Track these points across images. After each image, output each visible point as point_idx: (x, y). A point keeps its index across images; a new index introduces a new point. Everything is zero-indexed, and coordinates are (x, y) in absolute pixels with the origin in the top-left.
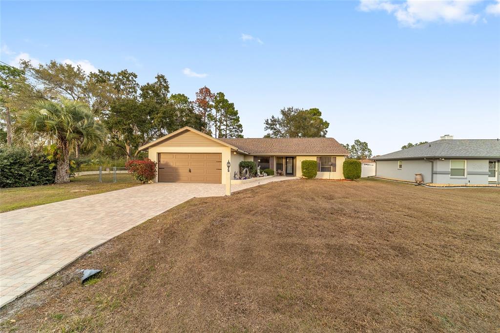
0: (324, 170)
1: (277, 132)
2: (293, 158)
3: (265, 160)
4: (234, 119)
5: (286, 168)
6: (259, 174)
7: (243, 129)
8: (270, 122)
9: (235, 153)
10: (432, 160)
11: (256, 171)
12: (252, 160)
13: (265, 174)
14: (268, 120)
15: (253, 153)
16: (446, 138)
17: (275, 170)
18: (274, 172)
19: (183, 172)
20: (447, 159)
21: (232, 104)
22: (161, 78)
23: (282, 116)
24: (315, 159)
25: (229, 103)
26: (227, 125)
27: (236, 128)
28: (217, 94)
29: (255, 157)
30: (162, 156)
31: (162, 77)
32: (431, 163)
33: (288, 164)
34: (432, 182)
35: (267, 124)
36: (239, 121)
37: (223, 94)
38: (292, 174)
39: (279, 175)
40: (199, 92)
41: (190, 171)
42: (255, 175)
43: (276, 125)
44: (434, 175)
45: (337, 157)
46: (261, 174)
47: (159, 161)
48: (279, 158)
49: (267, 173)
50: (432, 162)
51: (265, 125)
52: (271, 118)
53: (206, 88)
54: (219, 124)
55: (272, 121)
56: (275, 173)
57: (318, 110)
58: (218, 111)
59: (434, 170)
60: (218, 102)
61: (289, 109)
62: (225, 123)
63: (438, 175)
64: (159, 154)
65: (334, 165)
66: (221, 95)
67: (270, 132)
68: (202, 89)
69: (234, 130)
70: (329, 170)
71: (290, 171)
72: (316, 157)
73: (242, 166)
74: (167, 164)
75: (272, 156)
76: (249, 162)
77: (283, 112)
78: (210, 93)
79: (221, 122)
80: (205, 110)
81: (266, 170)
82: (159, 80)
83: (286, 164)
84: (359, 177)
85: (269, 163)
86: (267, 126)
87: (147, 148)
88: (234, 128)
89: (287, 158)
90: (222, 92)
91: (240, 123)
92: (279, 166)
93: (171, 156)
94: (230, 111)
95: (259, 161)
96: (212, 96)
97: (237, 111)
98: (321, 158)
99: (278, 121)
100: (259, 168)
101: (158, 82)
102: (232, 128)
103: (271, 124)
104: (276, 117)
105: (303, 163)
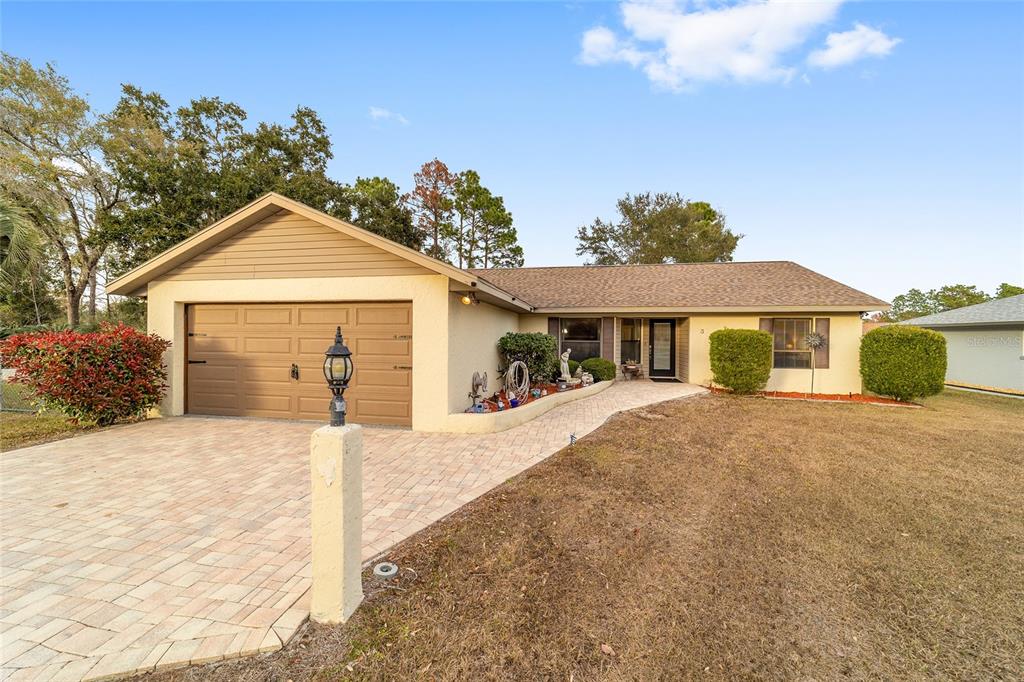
0: (785, 361)
1: (608, 260)
2: (675, 322)
3: (583, 330)
4: (504, 235)
5: (652, 355)
6: (566, 375)
7: (523, 257)
8: (590, 233)
9: (467, 300)
11: (557, 366)
12: (541, 329)
13: (587, 377)
14: (584, 229)
15: (547, 307)
17: (617, 360)
18: (614, 367)
19: (271, 375)
21: (500, 199)
22: (304, 116)
23: (621, 217)
24: (752, 325)
25: (493, 196)
26: (487, 249)
27: (509, 256)
28: (462, 174)
29: (554, 320)
30: (199, 314)
31: (309, 114)
33: (656, 342)
35: (583, 238)
36: (515, 239)
37: (475, 174)
38: (670, 373)
39: (628, 376)
40: (420, 172)
41: (295, 374)
42: (554, 381)
43: (606, 240)
45: (833, 319)
46: (573, 373)
47: (188, 335)
48: (629, 322)
49: (592, 371)
51: (578, 243)
52: (594, 224)
53: (437, 162)
54: (467, 247)
55: (596, 231)
56: (618, 373)
57: (708, 205)
58: (464, 215)
60: (466, 194)
61: (639, 200)
62: (482, 244)
64: (188, 307)
65: (823, 345)
66: (472, 176)
67: (591, 258)
68: (428, 165)
69: (504, 260)
70: (803, 363)
71: (662, 364)
72: (757, 319)
73: (507, 351)
74: (214, 347)
75: (609, 318)
76: (531, 337)
77: (625, 208)
78: (447, 173)
79: (473, 243)
80: (437, 215)
81: (591, 362)
82: (300, 121)
83: (652, 342)
84: (936, 389)
85: (596, 338)
86: (584, 243)
88: (503, 256)
89: (653, 322)
90: (473, 170)
91: (517, 243)
92: (630, 349)
93: (229, 314)
94: (494, 216)
95: (566, 331)
96: (452, 181)
97: (510, 214)
98: (773, 320)
99: (612, 231)
100: (566, 356)
101: (297, 127)
102: (499, 255)
103: (595, 238)
104: (605, 222)
105: (719, 340)
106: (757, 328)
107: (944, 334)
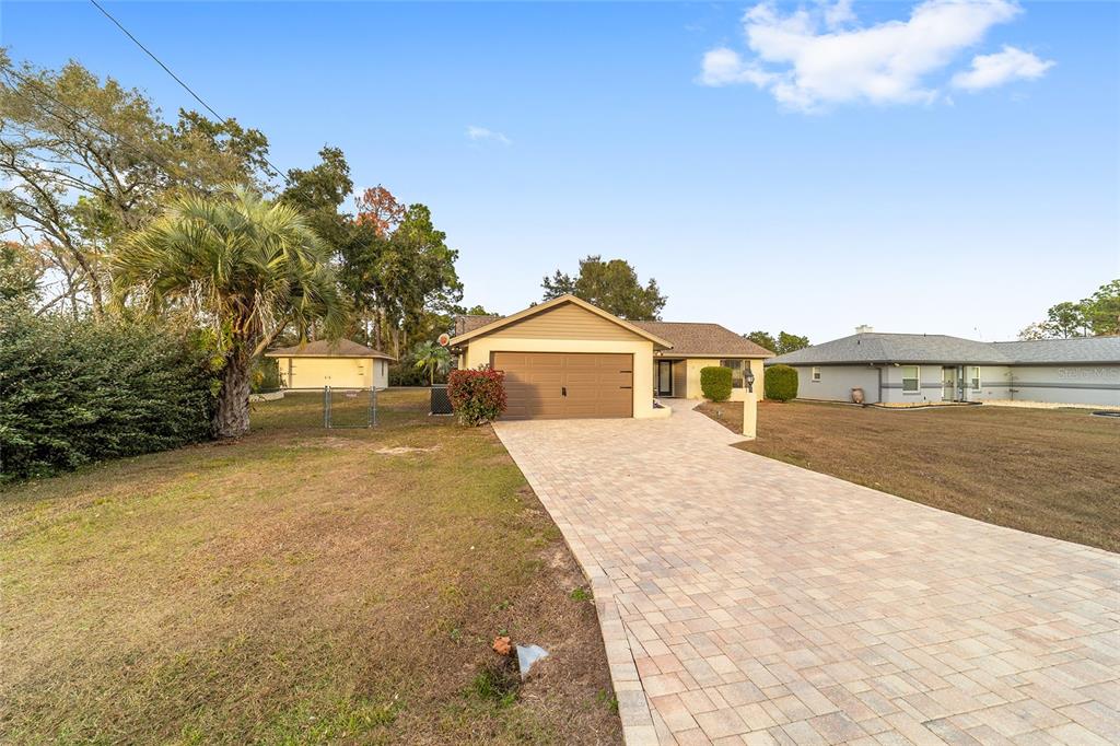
2: (672, 362)
10: (880, 366)
16: (865, 330)
19: (549, 394)
20: (902, 364)
24: (716, 364)
30: (500, 359)
32: (877, 371)
34: (880, 402)
35: (546, 287)
38: (670, 393)
41: (564, 393)
44: (883, 390)
45: (752, 361)
50: (880, 369)
53: (383, 191)
55: (558, 282)
59: (884, 381)
63: (890, 390)
64: (493, 354)
72: (719, 361)
74: (509, 378)
87: (467, 341)
93: (520, 359)
96: (398, 211)
103: (558, 288)
105: (706, 373)
106: (719, 365)
107: (797, 369)
